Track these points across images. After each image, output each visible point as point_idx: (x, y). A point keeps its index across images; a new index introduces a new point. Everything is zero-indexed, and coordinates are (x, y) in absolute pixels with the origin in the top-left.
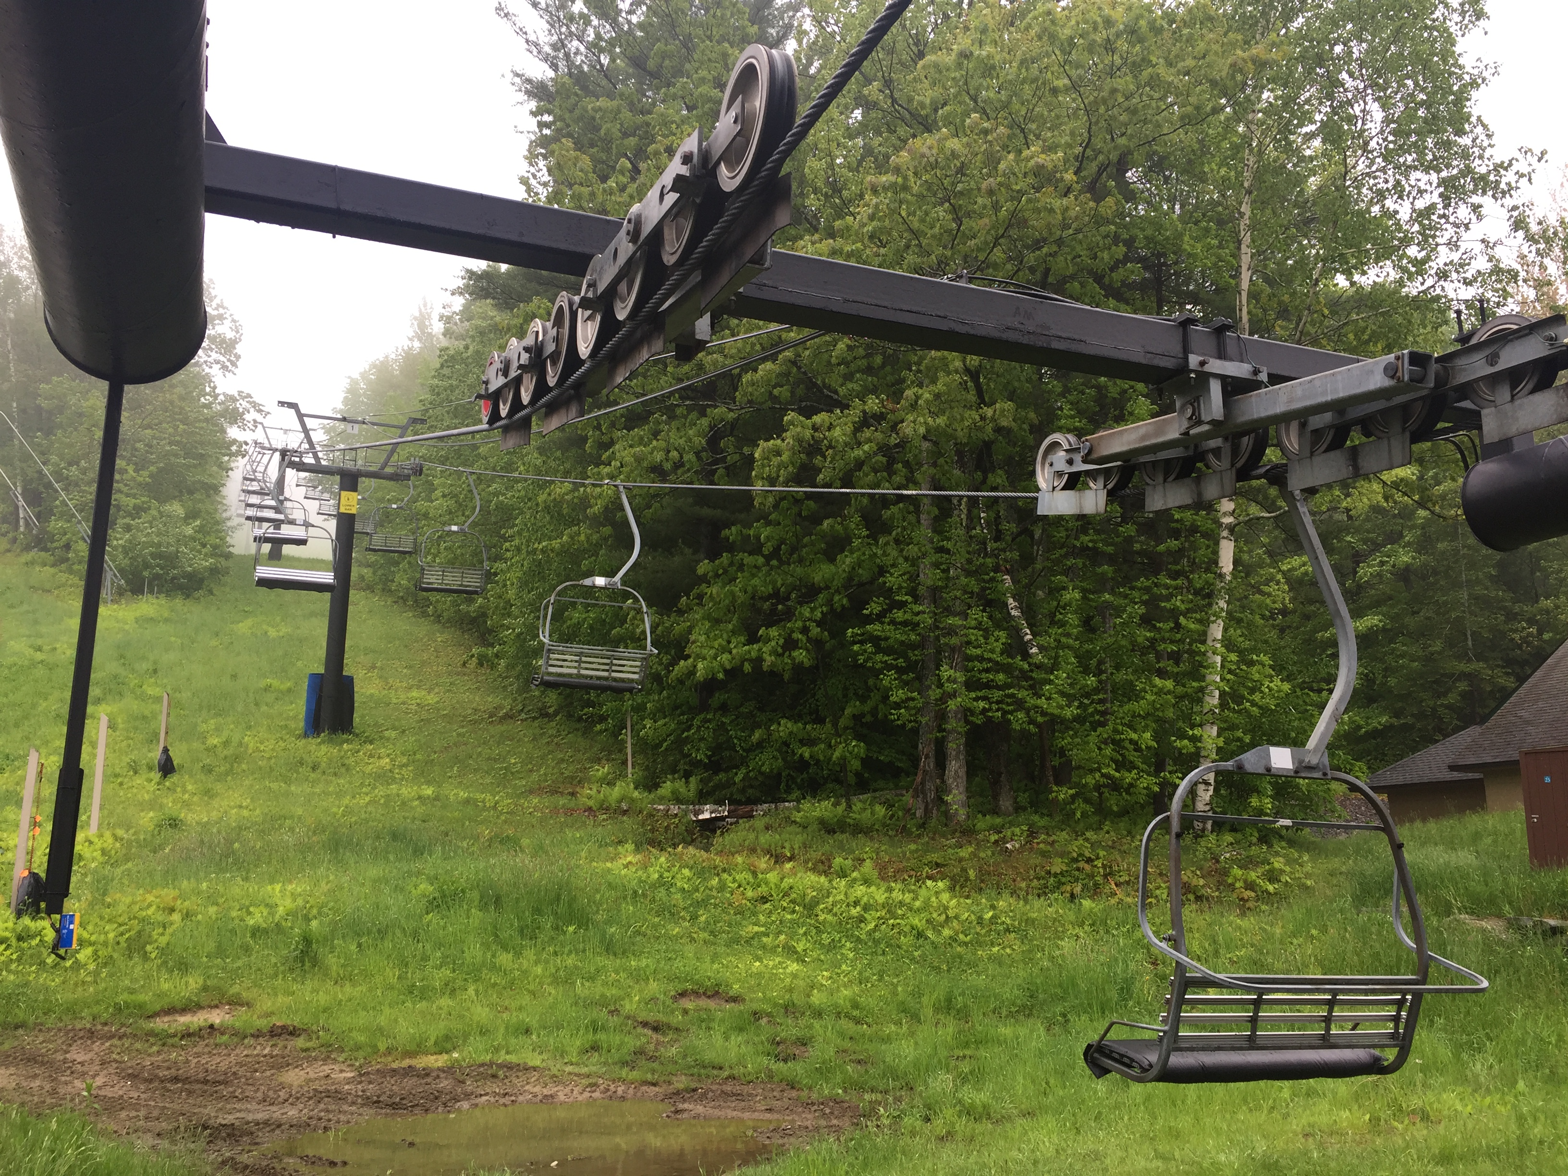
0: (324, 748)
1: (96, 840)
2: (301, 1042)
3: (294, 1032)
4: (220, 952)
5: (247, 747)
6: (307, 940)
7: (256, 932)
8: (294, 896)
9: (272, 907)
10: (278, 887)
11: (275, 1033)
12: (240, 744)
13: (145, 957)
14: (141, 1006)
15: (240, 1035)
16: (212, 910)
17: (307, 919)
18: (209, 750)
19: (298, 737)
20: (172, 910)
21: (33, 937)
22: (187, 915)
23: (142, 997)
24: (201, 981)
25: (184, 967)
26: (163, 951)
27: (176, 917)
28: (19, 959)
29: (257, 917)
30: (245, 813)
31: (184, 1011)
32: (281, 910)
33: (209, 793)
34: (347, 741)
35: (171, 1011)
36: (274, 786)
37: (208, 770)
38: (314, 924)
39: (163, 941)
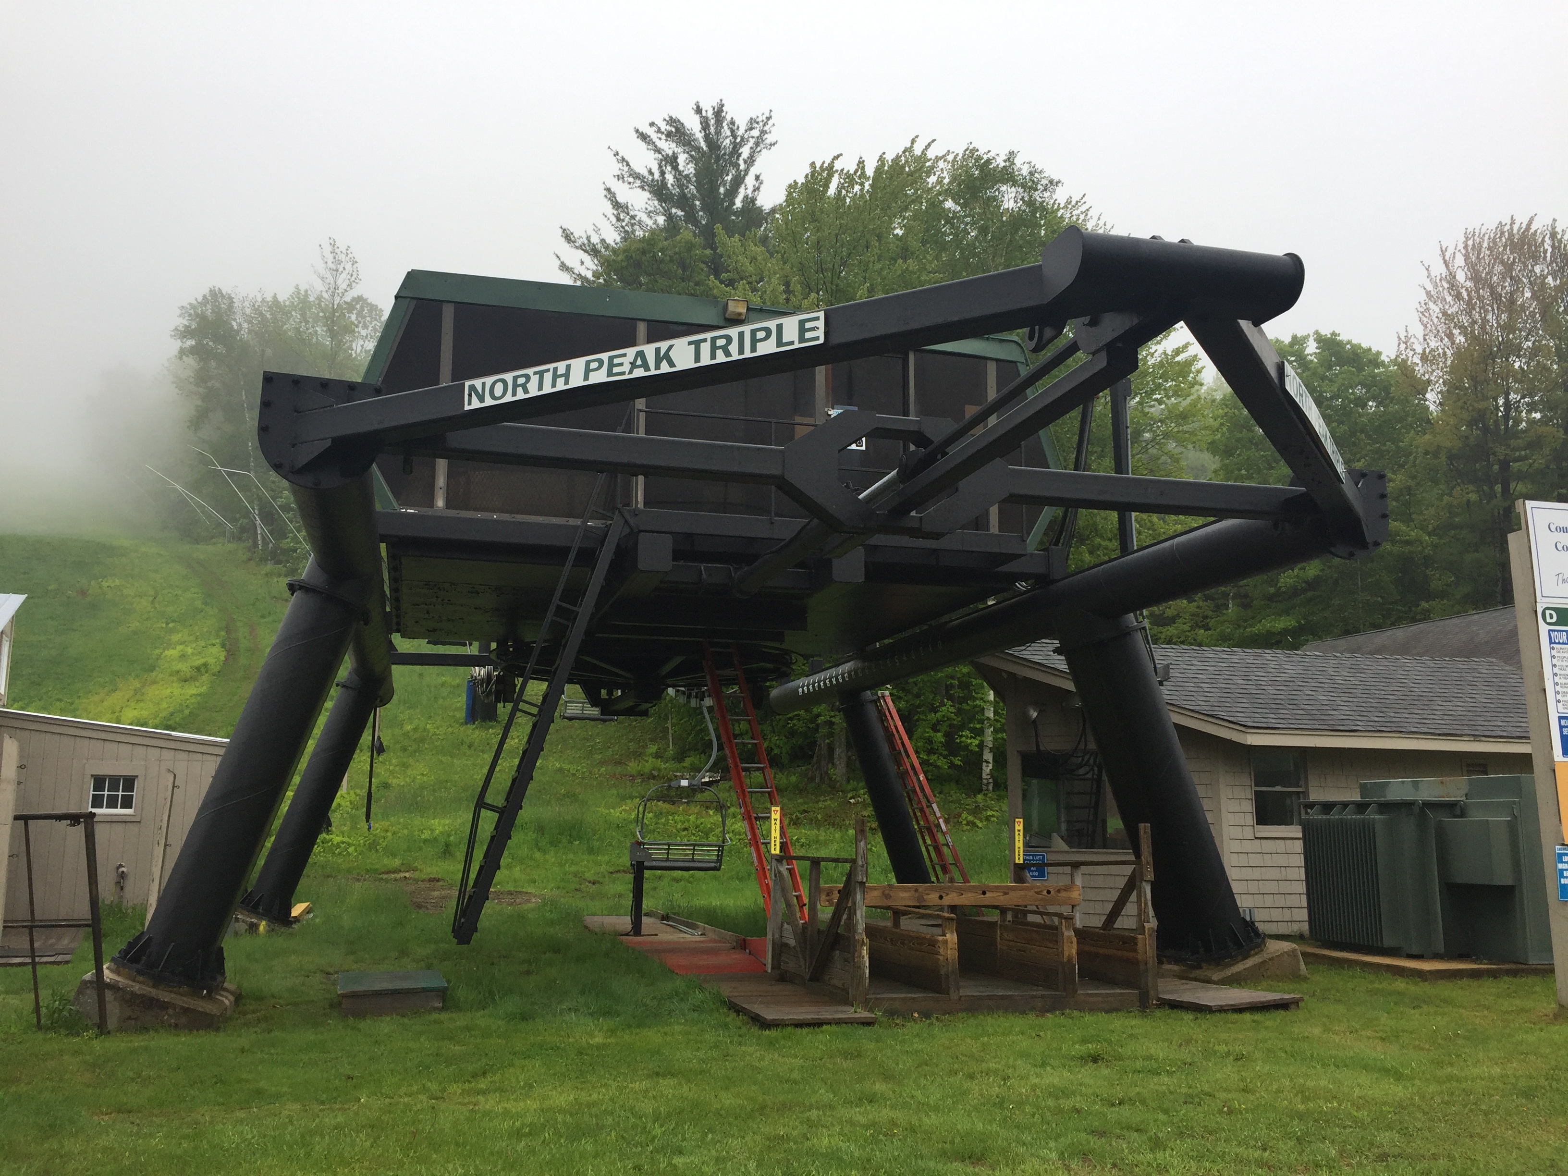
0: (477, 732)
1: (346, 796)
2: (441, 883)
3: (438, 880)
4: (409, 849)
5: (428, 732)
6: (447, 845)
7: (425, 841)
8: (444, 826)
9: (432, 830)
10: (437, 821)
11: (431, 880)
12: (425, 730)
13: (377, 851)
14: (377, 870)
15: (416, 881)
16: (406, 831)
17: (449, 836)
18: (406, 735)
19: (462, 724)
20: (387, 831)
21: (328, 842)
22: (394, 833)
23: (377, 866)
24: (401, 862)
25: (394, 855)
26: (384, 849)
27: (389, 834)
28: (324, 851)
29: (426, 835)
30: (425, 779)
31: (394, 872)
32: (437, 831)
33: (405, 766)
34: (492, 727)
35: (388, 872)
36: (444, 759)
37: (404, 749)
38: (452, 838)
39: (384, 844)
